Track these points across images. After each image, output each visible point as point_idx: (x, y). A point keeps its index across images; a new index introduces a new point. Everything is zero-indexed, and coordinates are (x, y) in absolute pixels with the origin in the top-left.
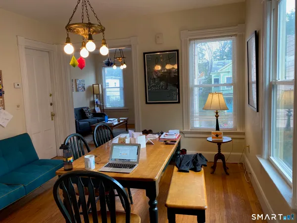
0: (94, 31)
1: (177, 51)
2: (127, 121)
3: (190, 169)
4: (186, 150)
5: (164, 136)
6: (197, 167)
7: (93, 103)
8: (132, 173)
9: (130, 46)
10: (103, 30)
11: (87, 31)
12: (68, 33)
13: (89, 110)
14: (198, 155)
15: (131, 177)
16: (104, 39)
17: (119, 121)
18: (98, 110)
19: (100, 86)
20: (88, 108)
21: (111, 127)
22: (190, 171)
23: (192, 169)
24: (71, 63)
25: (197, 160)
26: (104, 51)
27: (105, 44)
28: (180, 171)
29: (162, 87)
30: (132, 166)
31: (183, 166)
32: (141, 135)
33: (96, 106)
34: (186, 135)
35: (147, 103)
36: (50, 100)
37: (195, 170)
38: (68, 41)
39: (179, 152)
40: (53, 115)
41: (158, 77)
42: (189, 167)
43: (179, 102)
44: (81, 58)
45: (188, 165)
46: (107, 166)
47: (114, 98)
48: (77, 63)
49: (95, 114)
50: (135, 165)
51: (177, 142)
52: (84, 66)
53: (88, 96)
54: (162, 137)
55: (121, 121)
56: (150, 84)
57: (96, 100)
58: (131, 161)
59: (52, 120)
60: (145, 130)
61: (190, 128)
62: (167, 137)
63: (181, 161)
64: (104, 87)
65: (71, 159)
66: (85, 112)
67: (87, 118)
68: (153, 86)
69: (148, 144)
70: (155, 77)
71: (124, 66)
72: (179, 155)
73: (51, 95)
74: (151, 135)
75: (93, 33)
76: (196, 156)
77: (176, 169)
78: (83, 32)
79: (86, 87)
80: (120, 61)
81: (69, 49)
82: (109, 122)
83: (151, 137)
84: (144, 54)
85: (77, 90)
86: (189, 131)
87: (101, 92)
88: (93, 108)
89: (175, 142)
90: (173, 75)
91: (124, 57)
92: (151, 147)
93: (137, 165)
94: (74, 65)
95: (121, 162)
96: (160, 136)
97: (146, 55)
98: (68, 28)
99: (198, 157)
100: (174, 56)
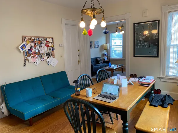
0: (97, 13)
1: (159, 21)
2: (123, 67)
3: (159, 105)
4: (160, 90)
5: (142, 80)
6: (164, 104)
7: (104, 55)
8: (112, 103)
9: (125, 19)
10: (103, 12)
11: (93, 13)
12: (83, 15)
13: (101, 59)
14: (167, 96)
15: (111, 106)
16: (103, 17)
17: (117, 67)
18: (106, 59)
19: (108, 44)
20: (100, 58)
21: (112, 70)
22: (158, 106)
23: (160, 105)
24: (83, 33)
25: (165, 99)
26: (103, 24)
27: (104, 20)
28: (151, 105)
29: (146, 46)
30: (114, 98)
31: (154, 102)
32: (124, 78)
33: (105, 57)
34: (161, 80)
35: (134, 56)
36: (78, 53)
37: (162, 106)
38: (82, 20)
39: (153, 92)
40: (79, 62)
41: (143, 39)
42: (158, 103)
43: (158, 57)
44: (90, 30)
45: (157, 102)
46: (99, 96)
47: (119, 52)
48: (87, 33)
49: (104, 62)
50: (116, 98)
51: (151, 85)
52: (92, 34)
53: (101, 51)
54: (141, 80)
55: (119, 67)
56: (137, 44)
57: (105, 53)
58: (114, 95)
59: (79, 64)
60: (132, 74)
61: (166, 75)
62: (144, 81)
63: (153, 98)
64: (110, 45)
65: (79, 89)
66: (98, 60)
67: (99, 64)
68: (139, 45)
69: (130, 84)
70: (141, 39)
71: (123, 32)
72: (153, 93)
73: (78, 51)
74: (134, 78)
75: (97, 14)
76: (165, 97)
77: (148, 103)
78: (90, 14)
79: (100, 45)
80: (121, 29)
81: (82, 25)
82: (112, 67)
83: (133, 80)
84: (134, 24)
85: (95, 47)
86: (164, 77)
87: (108, 49)
88: (104, 58)
89: (149, 85)
90: (154, 38)
91: (123, 27)
92: (131, 87)
93: (118, 98)
94: (85, 34)
95: (107, 95)
96: (139, 80)
97: (135, 25)
98: (82, 12)
99: (167, 98)
100: (156, 24)
